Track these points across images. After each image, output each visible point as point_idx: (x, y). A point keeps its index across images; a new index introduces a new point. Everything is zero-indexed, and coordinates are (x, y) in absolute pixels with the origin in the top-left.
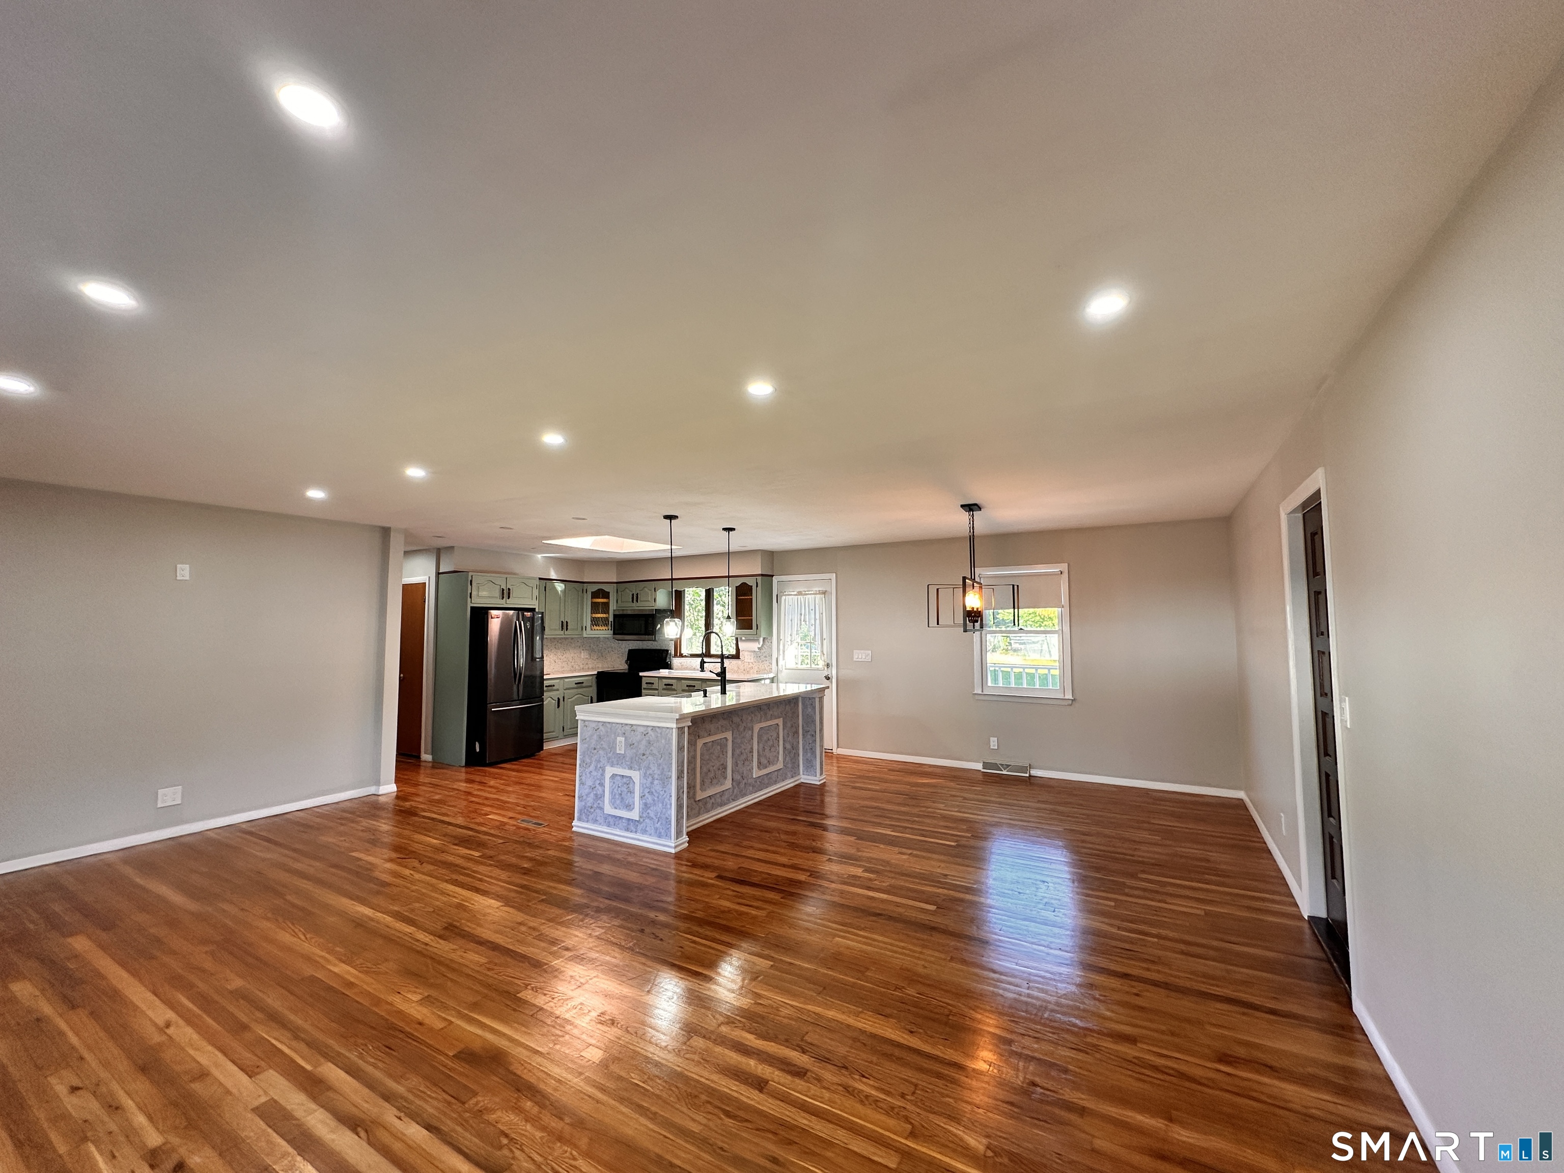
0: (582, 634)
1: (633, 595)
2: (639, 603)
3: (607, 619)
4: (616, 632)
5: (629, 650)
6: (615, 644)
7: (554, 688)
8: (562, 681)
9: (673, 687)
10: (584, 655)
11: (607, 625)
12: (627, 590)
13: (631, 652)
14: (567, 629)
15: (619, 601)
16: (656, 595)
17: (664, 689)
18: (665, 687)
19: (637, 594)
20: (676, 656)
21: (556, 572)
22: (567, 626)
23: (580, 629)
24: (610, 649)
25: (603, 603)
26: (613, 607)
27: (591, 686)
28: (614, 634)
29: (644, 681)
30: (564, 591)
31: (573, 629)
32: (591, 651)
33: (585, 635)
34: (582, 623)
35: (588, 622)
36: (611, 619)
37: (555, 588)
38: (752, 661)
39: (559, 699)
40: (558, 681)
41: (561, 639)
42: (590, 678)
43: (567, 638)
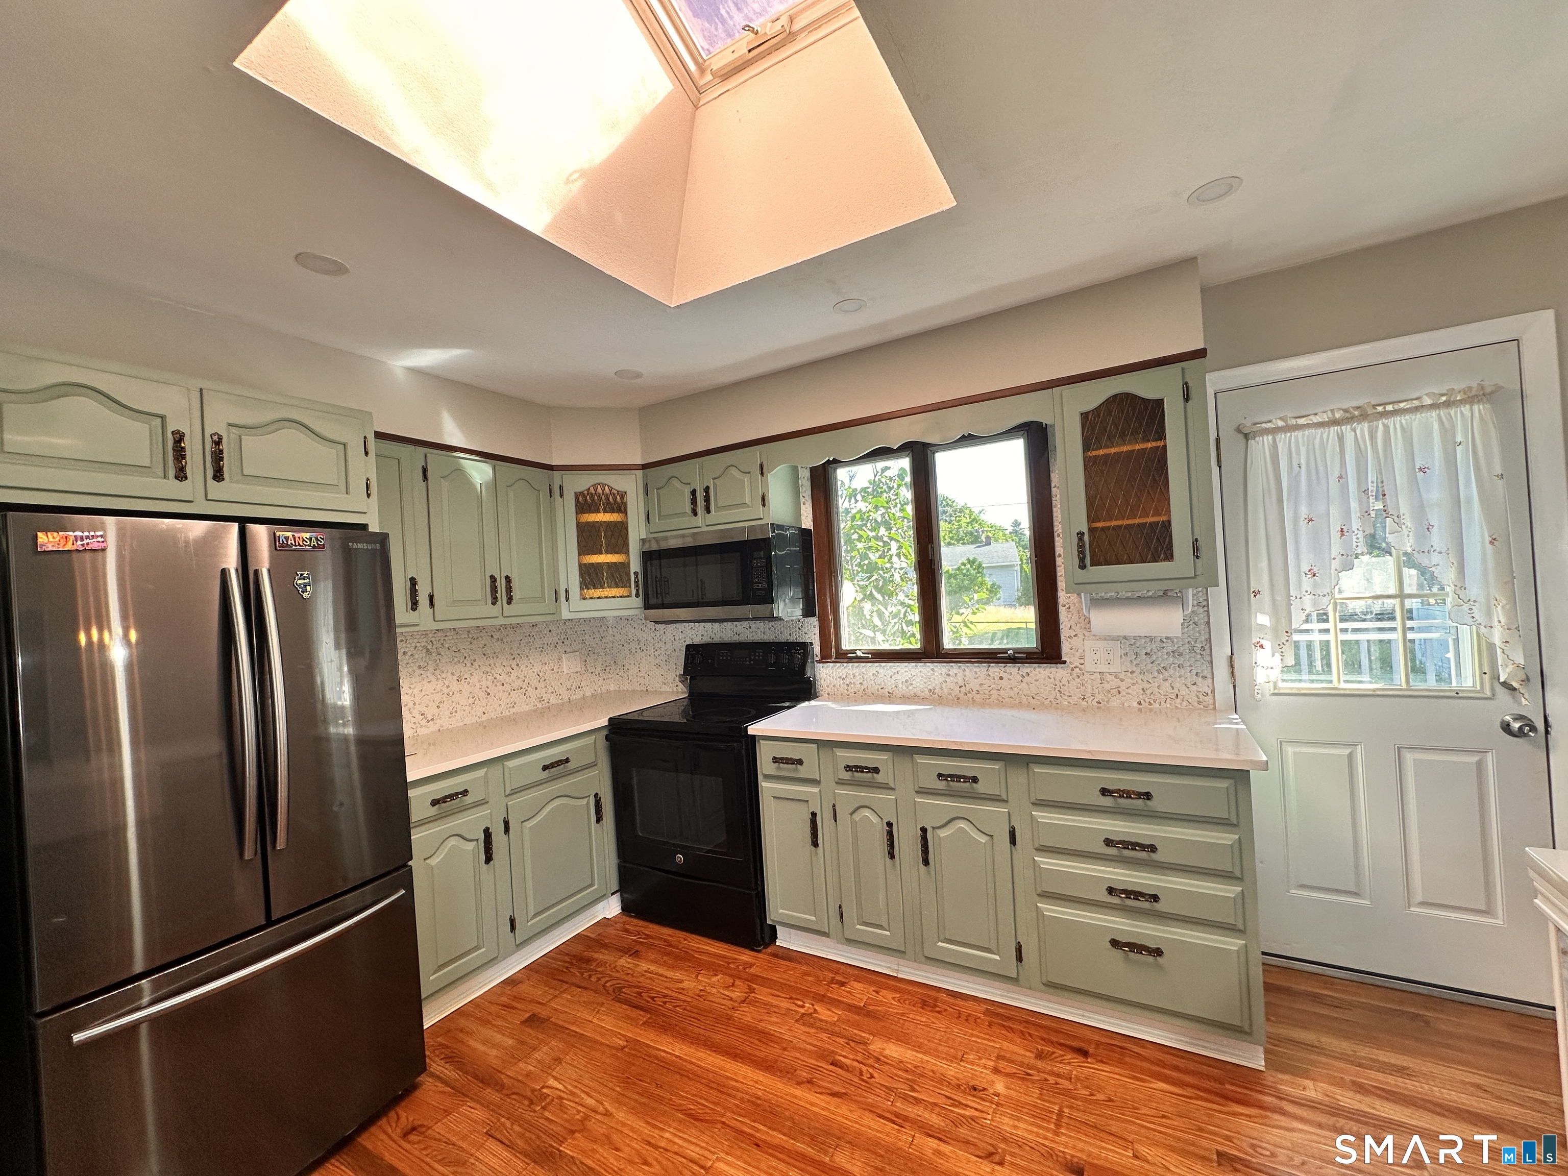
0: (558, 611)
1: (694, 493)
2: (716, 516)
3: (625, 566)
4: (653, 601)
5: (688, 647)
6: (649, 633)
7: (468, 799)
8: (496, 770)
9: (879, 778)
10: (569, 665)
11: (625, 584)
12: (675, 482)
13: (692, 651)
14: (510, 600)
15: (655, 518)
16: (765, 485)
17: (841, 783)
18: (847, 775)
19: (707, 490)
20: (825, 657)
21: (463, 424)
22: (509, 589)
23: (549, 595)
24: (634, 645)
25: (608, 524)
26: (637, 533)
27: (593, 765)
28: (647, 606)
29: (765, 756)
30: (495, 484)
31: (524, 600)
32: (588, 654)
33: (565, 615)
34: (557, 582)
35: (571, 578)
36: (635, 566)
37: (460, 471)
38: (1116, 667)
39: (487, 833)
40: (481, 772)
41: (499, 629)
42: (590, 739)
43: (513, 627)
